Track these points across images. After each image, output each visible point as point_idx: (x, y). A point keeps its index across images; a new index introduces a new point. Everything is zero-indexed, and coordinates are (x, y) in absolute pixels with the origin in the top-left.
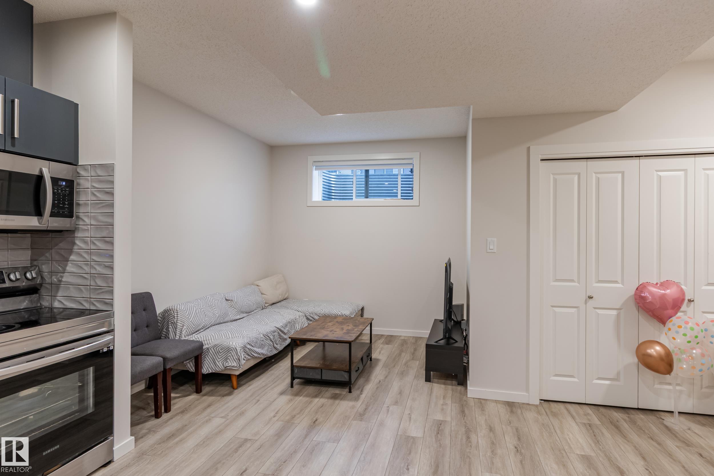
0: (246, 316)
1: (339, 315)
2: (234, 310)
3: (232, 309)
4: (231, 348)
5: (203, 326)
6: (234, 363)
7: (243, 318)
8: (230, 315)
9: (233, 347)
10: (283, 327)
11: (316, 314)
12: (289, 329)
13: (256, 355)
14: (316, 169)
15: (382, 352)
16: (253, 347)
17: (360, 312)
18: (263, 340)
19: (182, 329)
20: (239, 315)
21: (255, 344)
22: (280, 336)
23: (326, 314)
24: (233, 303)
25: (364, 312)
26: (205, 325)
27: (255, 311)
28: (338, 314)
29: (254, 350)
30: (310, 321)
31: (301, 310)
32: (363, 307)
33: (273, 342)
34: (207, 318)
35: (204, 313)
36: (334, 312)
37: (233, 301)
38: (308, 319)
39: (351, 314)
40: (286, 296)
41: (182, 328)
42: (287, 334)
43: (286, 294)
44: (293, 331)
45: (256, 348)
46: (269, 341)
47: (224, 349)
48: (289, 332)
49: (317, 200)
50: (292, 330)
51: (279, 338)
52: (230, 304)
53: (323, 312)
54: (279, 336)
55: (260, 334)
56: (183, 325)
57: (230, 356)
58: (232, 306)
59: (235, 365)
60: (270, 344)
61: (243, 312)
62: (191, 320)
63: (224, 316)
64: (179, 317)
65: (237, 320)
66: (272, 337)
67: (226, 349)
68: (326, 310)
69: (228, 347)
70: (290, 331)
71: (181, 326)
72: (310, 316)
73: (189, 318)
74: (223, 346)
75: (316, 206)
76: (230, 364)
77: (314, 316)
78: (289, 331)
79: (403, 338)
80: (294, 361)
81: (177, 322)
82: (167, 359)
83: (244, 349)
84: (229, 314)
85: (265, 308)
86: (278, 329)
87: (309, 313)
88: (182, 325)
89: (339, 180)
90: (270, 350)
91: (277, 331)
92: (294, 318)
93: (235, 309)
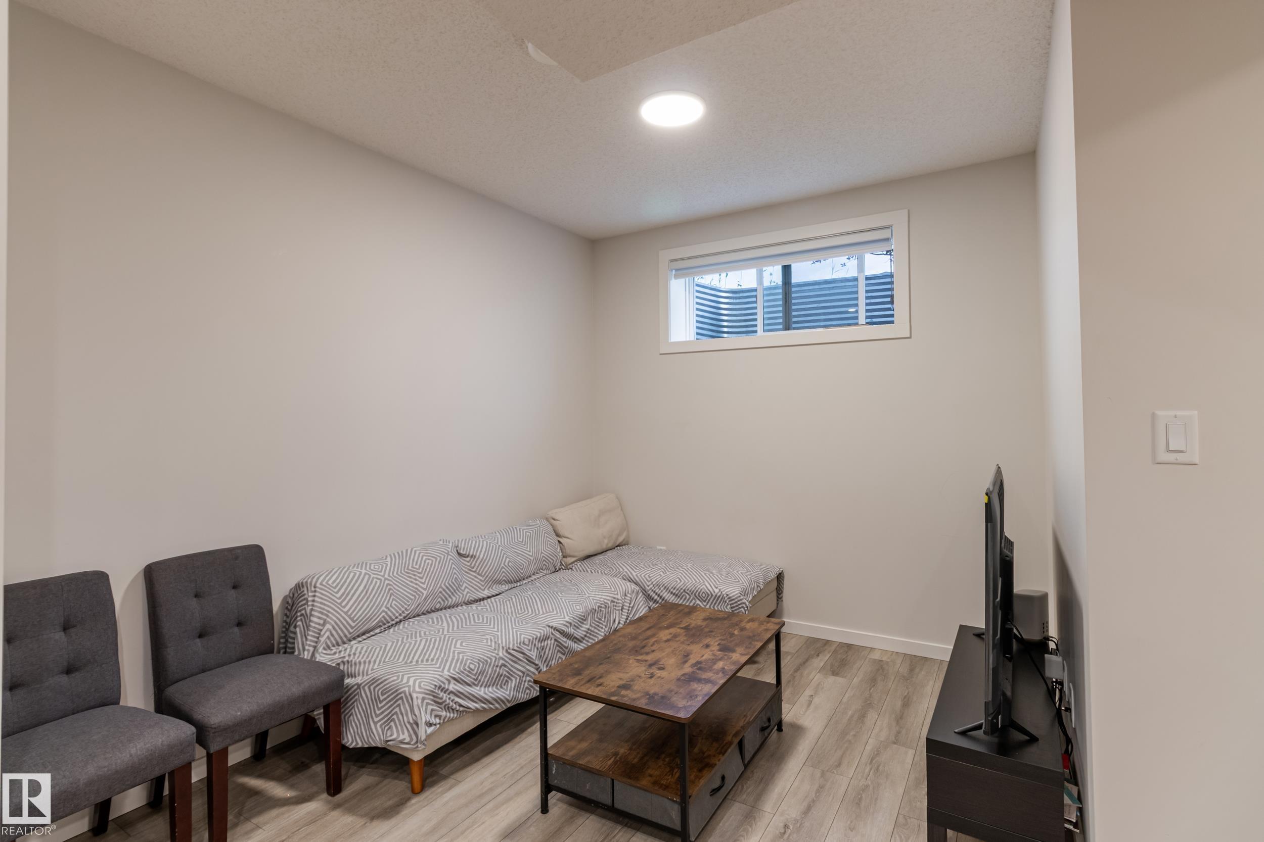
0: (506, 591)
1: (714, 595)
2: (476, 577)
3: (472, 575)
4: (400, 693)
5: (380, 621)
6: (403, 734)
7: (497, 595)
8: (464, 591)
9: (404, 692)
10: (571, 624)
11: (665, 587)
12: (590, 628)
13: (472, 705)
14: (676, 277)
15: (816, 700)
16: (469, 685)
17: (775, 584)
18: (503, 665)
19: (321, 630)
20: (489, 587)
21: (475, 677)
22: (560, 647)
23: (688, 590)
24: (476, 562)
25: (783, 584)
26: (388, 618)
27: (534, 577)
28: (713, 593)
29: (470, 694)
30: (654, 603)
31: (637, 575)
32: (780, 574)
33: (536, 665)
34: (394, 602)
35: (390, 589)
36: (704, 586)
37: (475, 557)
38: (649, 598)
39: (745, 593)
40: (621, 539)
41: (321, 628)
42: (586, 638)
43: (619, 535)
44: (603, 631)
45: (478, 688)
46: (524, 664)
47: (388, 694)
48: (590, 634)
49: (684, 340)
50: (602, 628)
51: (559, 651)
52: (469, 564)
53: (682, 583)
54: (558, 648)
55: (498, 650)
56: (325, 621)
57: (396, 713)
58: (473, 568)
59: (404, 739)
60: (529, 670)
61: (499, 582)
62: (345, 610)
63: (444, 592)
64: (318, 602)
65: (483, 599)
66: (533, 654)
67: (392, 694)
68: (689, 581)
69: (397, 691)
70: (596, 631)
71: (319, 624)
72: (654, 592)
73: (343, 604)
74: (387, 684)
75: (683, 352)
76: (395, 736)
77: (662, 591)
78: (593, 632)
79: (876, 656)
80: (551, 743)
81: (311, 615)
82: (211, 728)
83: (434, 696)
84: (463, 588)
85: (563, 568)
86: (557, 630)
87: (652, 583)
88: (322, 622)
89: (738, 301)
90: (526, 685)
91: (551, 636)
92: (609, 598)
93: (479, 574)
